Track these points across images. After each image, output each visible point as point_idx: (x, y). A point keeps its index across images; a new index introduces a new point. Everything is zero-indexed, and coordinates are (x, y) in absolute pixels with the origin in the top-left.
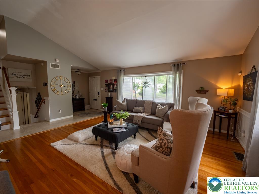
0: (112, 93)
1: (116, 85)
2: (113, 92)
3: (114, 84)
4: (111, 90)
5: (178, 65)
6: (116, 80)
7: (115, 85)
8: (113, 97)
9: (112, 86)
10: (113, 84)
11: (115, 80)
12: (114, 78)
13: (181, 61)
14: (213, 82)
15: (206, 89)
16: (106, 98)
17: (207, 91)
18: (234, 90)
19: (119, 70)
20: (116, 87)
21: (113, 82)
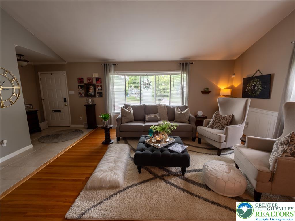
0: (94, 98)
1: (101, 86)
2: (95, 96)
3: (96, 84)
4: (91, 94)
5: (186, 64)
6: (101, 79)
7: (98, 86)
8: (95, 104)
9: (92, 88)
10: (94, 85)
11: (97, 79)
12: (96, 75)
13: (188, 60)
14: (215, 83)
15: (210, 90)
16: (85, 107)
17: (210, 92)
18: (231, 90)
19: (106, 65)
20: (100, 89)
21: (94, 82)
